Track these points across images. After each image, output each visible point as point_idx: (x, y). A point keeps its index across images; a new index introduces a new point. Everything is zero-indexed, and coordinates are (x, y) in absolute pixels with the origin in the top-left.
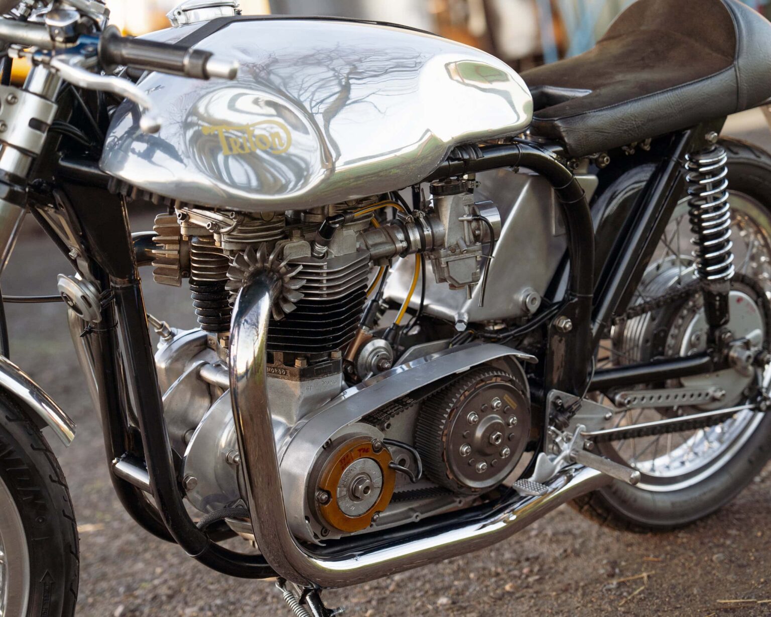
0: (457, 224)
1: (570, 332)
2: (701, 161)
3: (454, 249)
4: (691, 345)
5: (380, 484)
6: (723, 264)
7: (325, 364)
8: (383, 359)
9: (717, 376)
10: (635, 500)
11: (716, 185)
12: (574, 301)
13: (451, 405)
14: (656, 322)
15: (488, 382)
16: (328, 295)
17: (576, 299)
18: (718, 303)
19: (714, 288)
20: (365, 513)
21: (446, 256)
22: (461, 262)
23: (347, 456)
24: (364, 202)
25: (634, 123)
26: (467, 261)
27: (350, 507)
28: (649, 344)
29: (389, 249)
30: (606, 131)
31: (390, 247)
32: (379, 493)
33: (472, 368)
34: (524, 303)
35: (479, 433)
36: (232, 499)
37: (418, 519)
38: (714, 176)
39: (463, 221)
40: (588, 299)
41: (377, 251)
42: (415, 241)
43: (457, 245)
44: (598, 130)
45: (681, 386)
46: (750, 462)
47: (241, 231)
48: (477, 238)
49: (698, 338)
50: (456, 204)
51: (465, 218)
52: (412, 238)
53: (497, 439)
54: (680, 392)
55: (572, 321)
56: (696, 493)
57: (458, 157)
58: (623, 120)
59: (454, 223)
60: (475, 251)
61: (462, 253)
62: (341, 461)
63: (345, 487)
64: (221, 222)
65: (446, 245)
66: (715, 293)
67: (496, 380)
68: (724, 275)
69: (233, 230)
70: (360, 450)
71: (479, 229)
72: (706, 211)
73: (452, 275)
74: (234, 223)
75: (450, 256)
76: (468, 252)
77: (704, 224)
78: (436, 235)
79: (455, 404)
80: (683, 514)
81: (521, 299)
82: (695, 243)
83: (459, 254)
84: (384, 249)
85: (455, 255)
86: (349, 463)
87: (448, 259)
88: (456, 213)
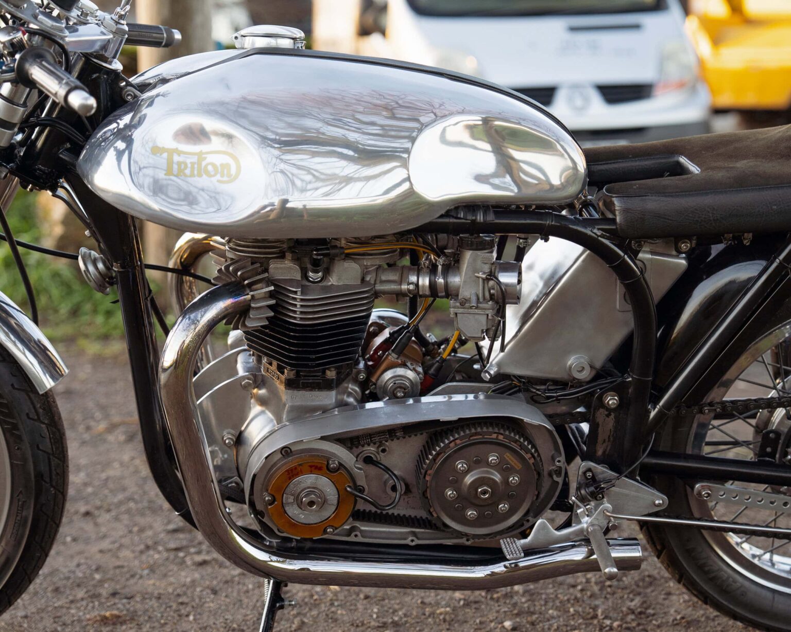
0: (472, 279)
1: (617, 409)
3: (465, 303)
5: (335, 502)
7: (313, 379)
8: (400, 387)
12: (628, 380)
13: (438, 449)
15: (486, 437)
16: (301, 319)
17: (630, 379)
20: (316, 524)
21: (454, 307)
22: (471, 317)
23: (296, 468)
24: (376, 239)
25: (711, 215)
26: (477, 316)
27: (299, 514)
29: (394, 289)
30: (670, 218)
31: (395, 287)
32: (334, 510)
35: (467, 483)
36: (228, 475)
37: (414, 544)
39: (478, 277)
40: (644, 382)
41: (382, 288)
42: (423, 286)
43: (469, 299)
48: (492, 297)
50: (474, 260)
51: (480, 275)
52: (421, 283)
53: (484, 492)
55: (620, 399)
57: (459, 216)
58: (696, 210)
59: (470, 277)
60: (485, 309)
61: (471, 307)
62: (287, 471)
63: (292, 495)
65: (460, 297)
67: (497, 436)
70: (311, 466)
71: (495, 289)
75: (458, 308)
76: (477, 308)
78: (450, 285)
79: (442, 449)
83: (468, 309)
84: (389, 287)
85: (464, 308)
86: (297, 475)
87: (456, 310)
88: (473, 268)
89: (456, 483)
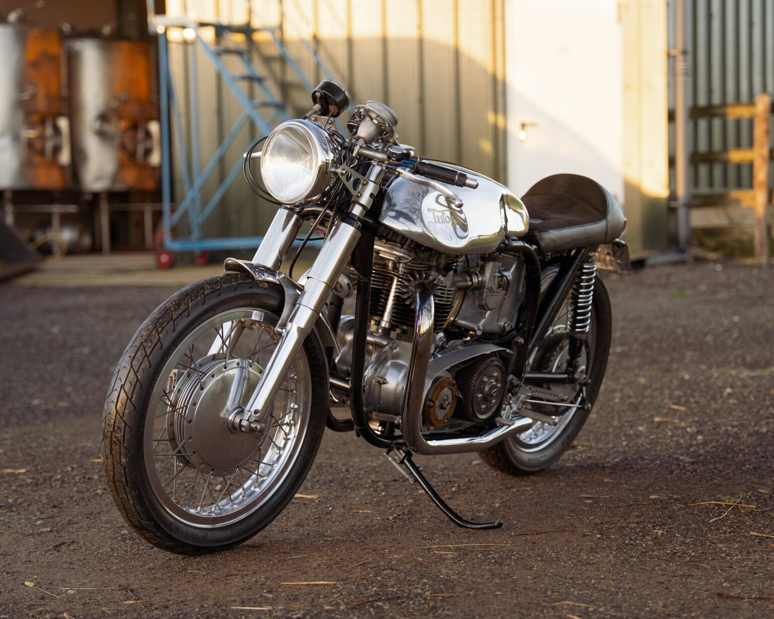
0: (492, 277)
1: (524, 344)
2: (585, 266)
3: (491, 290)
4: (558, 367)
5: (451, 404)
6: (585, 324)
9: (565, 388)
10: (515, 453)
11: (589, 280)
12: (525, 329)
13: (479, 371)
14: (540, 352)
15: (493, 362)
17: (527, 328)
18: (578, 345)
19: (578, 336)
22: (492, 297)
23: (443, 386)
26: (495, 297)
27: (439, 413)
28: (535, 365)
33: (492, 352)
34: (504, 326)
35: (487, 389)
38: (588, 275)
39: (495, 276)
40: (531, 328)
41: (460, 284)
43: (491, 288)
44: (553, 241)
45: (549, 389)
46: (563, 443)
47: (412, 263)
48: (500, 286)
49: (562, 364)
50: (494, 266)
51: (497, 274)
52: (474, 281)
53: (494, 393)
54: (548, 391)
55: (524, 339)
56: (538, 456)
60: (498, 292)
61: (493, 292)
62: (439, 388)
63: (439, 401)
64: (403, 257)
65: (486, 287)
66: (578, 339)
67: (497, 362)
68: (584, 329)
69: (409, 262)
70: (446, 384)
71: (502, 281)
72: (581, 293)
73: (487, 303)
74: (410, 259)
75: (488, 293)
76: (496, 292)
77: (580, 300)
78: (483, 281)
80: (533, 466)
81: (502, 324)
82: (572, 310)
85: (490, 293)
86: (443, 389)
88: (493, 272)
89: (481, 391)
